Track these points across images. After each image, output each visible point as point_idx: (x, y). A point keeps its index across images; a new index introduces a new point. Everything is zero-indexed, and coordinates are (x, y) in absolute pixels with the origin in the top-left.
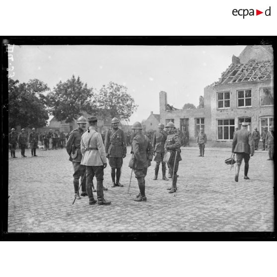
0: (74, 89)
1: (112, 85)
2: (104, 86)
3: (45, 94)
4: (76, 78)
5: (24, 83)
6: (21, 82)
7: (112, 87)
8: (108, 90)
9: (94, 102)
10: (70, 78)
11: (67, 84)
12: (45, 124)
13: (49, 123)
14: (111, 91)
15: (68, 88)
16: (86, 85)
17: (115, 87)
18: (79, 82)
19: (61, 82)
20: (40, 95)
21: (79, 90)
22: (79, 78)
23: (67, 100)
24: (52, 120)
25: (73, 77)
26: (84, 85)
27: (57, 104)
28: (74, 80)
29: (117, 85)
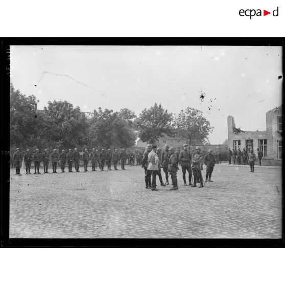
0: (156, 115)
1: (190, 110)
2: (182, 111)
3: (133, 120)
4: (158, 106)
5: (117, 112)
6: (114, 111)
7: (189, 111)
8: (186, 114)
9: (173, 125)
10: (153, 106)
11: (150, 111)
12: (133, 144)
13: (136, 143)
14: (189, 115)
15: (152, 114)
16: (166, 111)
17: (192, 111)
18: (160, 109)
19: (146, 109)
20: (129, 121)
21: (161, 115)
22: (160, 105)
23: (150, 125)
24: (139, 141)
25: (156, 104)
26: (165, 111)
27: (143, 127)
28: (156, 107)
29: (194, 109)
